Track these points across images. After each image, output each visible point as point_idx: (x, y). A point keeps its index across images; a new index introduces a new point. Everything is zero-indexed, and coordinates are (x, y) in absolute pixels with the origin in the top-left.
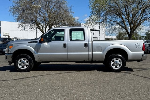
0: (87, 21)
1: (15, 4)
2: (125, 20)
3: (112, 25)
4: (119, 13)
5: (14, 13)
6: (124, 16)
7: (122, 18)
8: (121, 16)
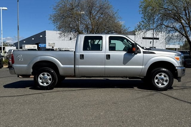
0: (136, 28)
1: (56, 11)
2: (185, 25)
3: (169, 31)
4: (178, 17)
5: (55, 21)
6: (184, 20)
7: (182, 23)
8: (181, 21)
